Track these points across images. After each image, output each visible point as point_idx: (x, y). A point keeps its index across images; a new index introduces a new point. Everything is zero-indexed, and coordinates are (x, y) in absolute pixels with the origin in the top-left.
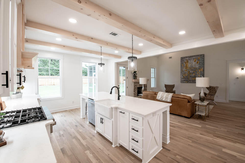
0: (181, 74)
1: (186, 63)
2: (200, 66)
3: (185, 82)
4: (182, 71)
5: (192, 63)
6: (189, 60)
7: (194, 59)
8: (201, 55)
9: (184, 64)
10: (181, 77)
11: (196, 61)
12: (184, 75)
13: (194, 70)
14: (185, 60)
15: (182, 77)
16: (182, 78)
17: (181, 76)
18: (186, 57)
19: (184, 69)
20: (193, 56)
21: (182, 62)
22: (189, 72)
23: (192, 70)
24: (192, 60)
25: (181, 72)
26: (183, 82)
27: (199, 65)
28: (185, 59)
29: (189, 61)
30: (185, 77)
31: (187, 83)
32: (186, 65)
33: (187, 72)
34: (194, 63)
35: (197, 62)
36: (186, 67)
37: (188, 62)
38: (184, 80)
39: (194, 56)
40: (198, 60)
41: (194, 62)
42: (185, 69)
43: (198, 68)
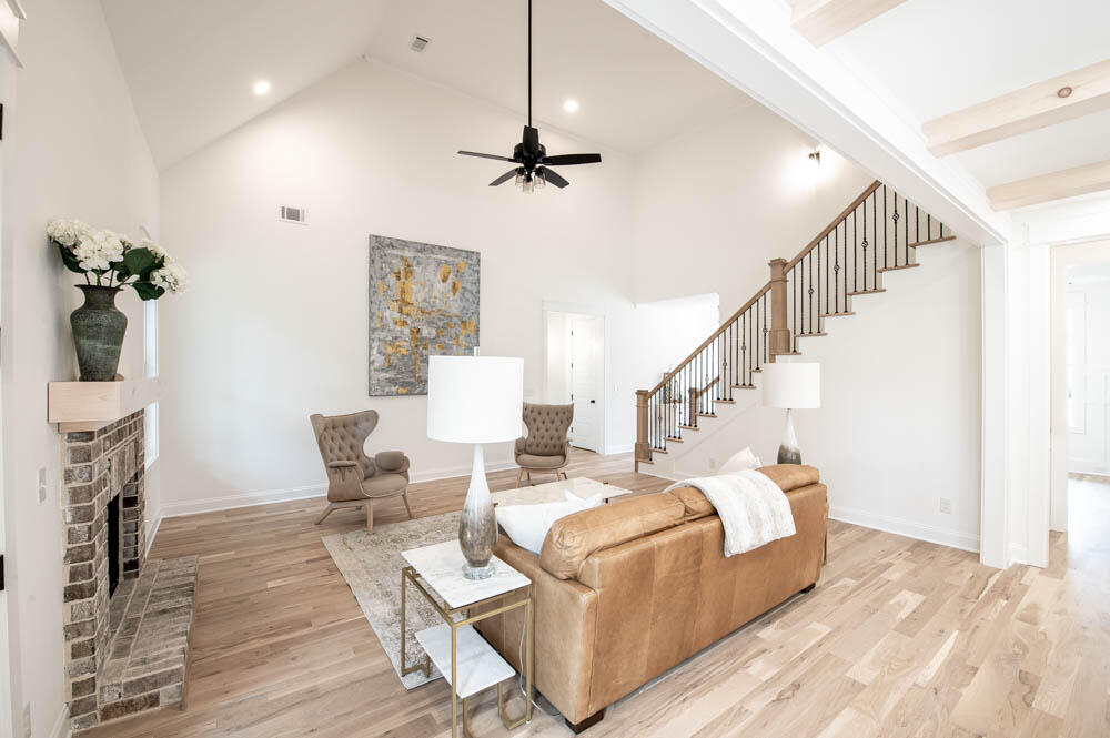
0: (371, 340)
1: (399, 278)
2: (464, 307)
3: (393, 389)
4: (377, 320)
5: (432, 286)
6: (419, 263)
7: (439, 263)
9: (392, 279)
10: (371, 363)
11: (450, 281)
12: (390, 350)
13: (441, 324)
14: (397, 256)
15: (379, 361)
16: (377, 365)
17: (375, 352)
18: (404, 244)
19: (391, 314)
20: (434, 247)
21: (377, 264)
22: (418, 331)
23: (430, 323)
24: (432, 267)
25: (372, 330)
26: (387, 389)
27: (461, 300)
28: (395, 252)
29: (418, 270)
30: (394, 360)
31: (407, 394)
32: (403, 292)
33: (407, 331)
34: (439, 286)
35: (454, 284)
36: (403, 300)
37: (409, 272)
38: (392, 381)
39: (440, 248)
40: (459, 273)
41: (439, 278)
42: (397, 315)
43: (457, 316)
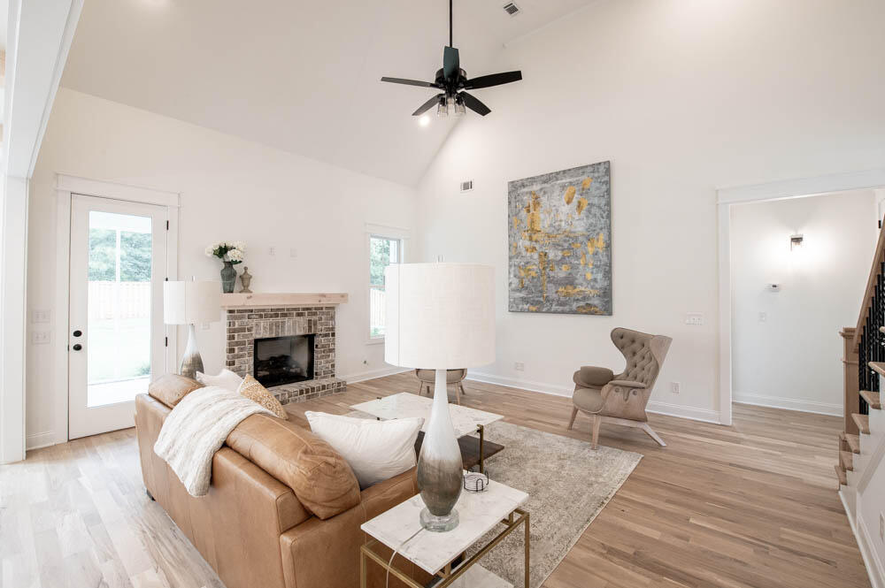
0: (510, 266)
1: (529, 211)
2: (591, 225)
3: (526, 307)
4: (513, 250)
5: (557, 211)
6: (545, 193)
7: (563, 187)
8: (595, 167)
9: (524, 213)
10: (510, 284)
11: (575, 201)
12: (523, 274)
13: (566, 245)
14: (527, 193)
15: (515, 282)
16: (513, 286)
17: (512, 276)
18: (532, 180)
19: (524, 243)
20: (557, 173)
21: (513, 205)
22: (546, 254)
23: (556, 246)
24: (557, 192)
25: (510, 258)
26: (520, 306)
27: (587, 217)
28: (526, 190)
29: (544, 200)
30: (526, 282)
31: (536, 312)
32: (532, 222)
33: (536, 256)
34: (565, 209)
35: (579, 203)
36: (533, 229)
37: (537, 203)
38: (524, 300)
39: (564, 172)
40: (584, 192)
41: (564, 201)
42: (527, 243)
43: (583, 235)
